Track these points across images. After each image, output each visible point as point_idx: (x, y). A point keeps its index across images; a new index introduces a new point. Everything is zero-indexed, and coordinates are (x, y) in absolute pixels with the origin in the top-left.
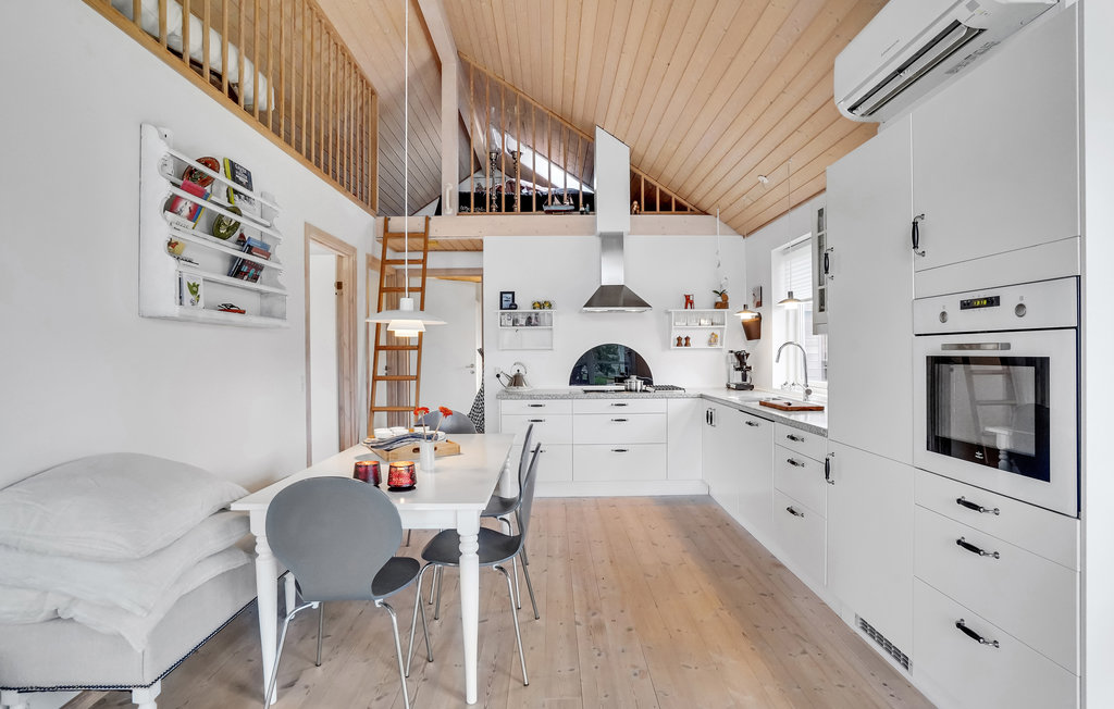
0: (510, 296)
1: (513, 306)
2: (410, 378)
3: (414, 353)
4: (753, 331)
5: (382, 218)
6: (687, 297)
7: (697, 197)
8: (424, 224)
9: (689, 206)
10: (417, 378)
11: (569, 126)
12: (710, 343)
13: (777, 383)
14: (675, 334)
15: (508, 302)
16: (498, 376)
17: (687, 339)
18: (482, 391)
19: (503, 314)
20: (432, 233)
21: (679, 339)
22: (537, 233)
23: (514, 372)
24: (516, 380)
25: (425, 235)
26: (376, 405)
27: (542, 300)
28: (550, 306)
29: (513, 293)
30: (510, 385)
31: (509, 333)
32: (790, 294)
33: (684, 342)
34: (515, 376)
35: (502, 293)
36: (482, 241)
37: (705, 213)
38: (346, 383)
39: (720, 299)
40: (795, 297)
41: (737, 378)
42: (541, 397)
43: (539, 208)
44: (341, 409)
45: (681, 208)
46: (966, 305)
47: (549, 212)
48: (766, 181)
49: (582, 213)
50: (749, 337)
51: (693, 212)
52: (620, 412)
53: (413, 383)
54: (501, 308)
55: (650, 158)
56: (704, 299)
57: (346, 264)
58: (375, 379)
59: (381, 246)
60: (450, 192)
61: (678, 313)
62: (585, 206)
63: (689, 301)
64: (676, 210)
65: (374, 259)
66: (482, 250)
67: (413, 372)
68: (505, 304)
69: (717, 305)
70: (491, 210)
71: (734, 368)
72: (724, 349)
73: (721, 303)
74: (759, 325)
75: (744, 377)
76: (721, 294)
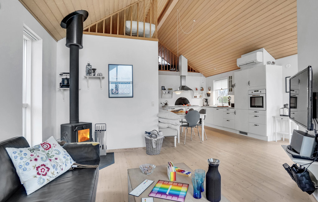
1: (165, 89)
4: (208, 95)
6: (196, 88)
12: (200, 97)
21: (195, 96)
23: (166, 103)
24: (166, 104)
27: (170, 88)
28: (172, 89)
29: (164, 87)
31: (163, 95)
35: (162, 87)
37: (199, 72)
39: (202, 89)
41: (205, 104)
43: (169, 69)
45: (194, 71)
46: (255, 91)
47: (171, 71)
48: (215, 69)
49: (177, 71)
51: (196, 72)
56: (199, 89)
61: (195, 91)
63: (197, 90)
68: (163, 89)
69: (201, 90)
71: (205, 102)
72: (203, 98)
73: (202, 90)
74: (210, 94)
75: (207, 103)
76: (202, 88)
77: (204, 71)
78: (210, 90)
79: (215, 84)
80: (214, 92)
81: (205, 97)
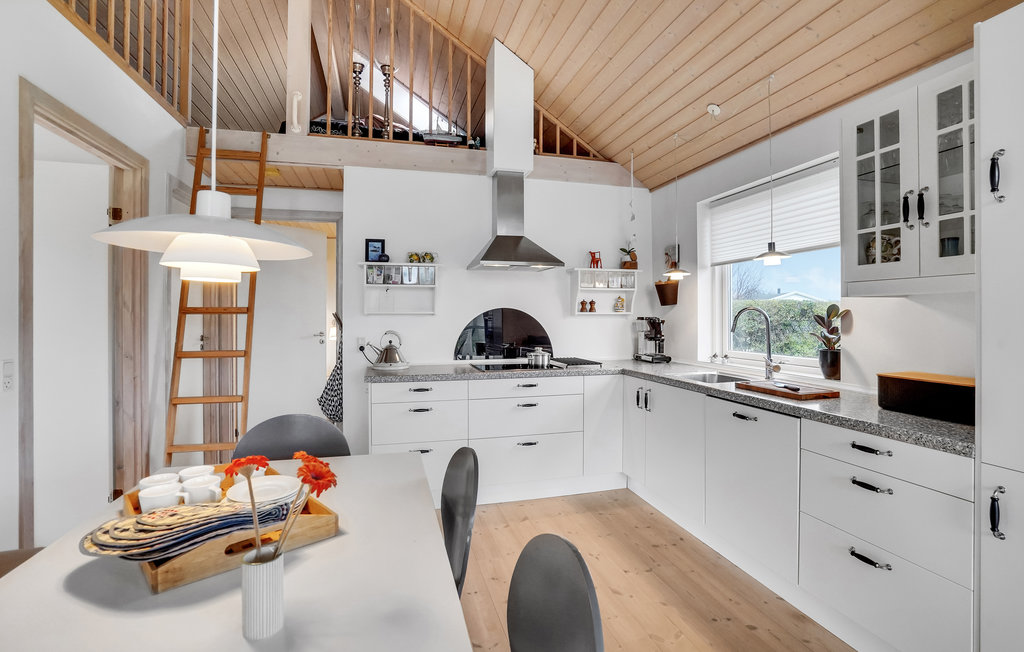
0: (379, 245)
1: (384, 258)
2: (236, 354)
3: (243, 318)
4: (667, 294)
5: (196, 130)
6: (593, 254)
7: (605, 139)
8: (260, 143)
9: (592, 151)
10: (246, 354)
11: (456, 41)
12: (616, 308)
13: (703, 354)
14: (580, 297)
15: (376, 252)
16: (362, 349)
17: (592, 303)
18: (339, 368)
19: (370, 267)
20: (271, 155)
21: (583, 303)
22: (415, 167)
23: (385, 344)
24: (388, 354)
25: (260, 157)
26: (181, 394)
27: (421, 251)
28: (432, 259)
29: (383, 242)
30: (380, 361)
31: (376, 294)
32: (771, 246)
33: (588, 307)
34: (387, 350)
35: (368, 241)
36: (341, 173)
37: (609, 160)
38: (127, 365)
39: (628, 258)
40: (777, 250)
41: (650, 348)
42: (426, 378)
44: (116, 404)
45: (583, 153)
47: (430, 142)
48: (717, 111)
49: (471, 147)
50: (664, 302)
51: (596, 158)
52: (528, 395)
53: (241, 361)
54: (367, 260)
55: (557, 86)
56: (610, 257)
57: (128, 180)
58: (179, 355)
59: (192, 169)
60: (299, 103)
61: (583, 273)
62: (475, 139)
63: (595, 261)
64: (578, 154)
65: (181, 185)
66: (342, 190)
67: (242, 346)
68: (372, 255)
69: (624, 265)
70: (353, 134)
71: (646, 337)
72: (634, 314)
73: (630, 263)
74: (674, 287)
75: (660, 348)
76: (629, 253)
77: (638, 147)
78: (674, 265)
79: (708, 223)
80: (703, 278)
81: (645, 306)
